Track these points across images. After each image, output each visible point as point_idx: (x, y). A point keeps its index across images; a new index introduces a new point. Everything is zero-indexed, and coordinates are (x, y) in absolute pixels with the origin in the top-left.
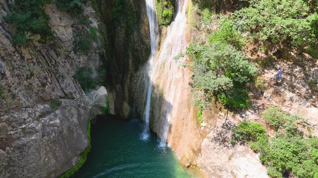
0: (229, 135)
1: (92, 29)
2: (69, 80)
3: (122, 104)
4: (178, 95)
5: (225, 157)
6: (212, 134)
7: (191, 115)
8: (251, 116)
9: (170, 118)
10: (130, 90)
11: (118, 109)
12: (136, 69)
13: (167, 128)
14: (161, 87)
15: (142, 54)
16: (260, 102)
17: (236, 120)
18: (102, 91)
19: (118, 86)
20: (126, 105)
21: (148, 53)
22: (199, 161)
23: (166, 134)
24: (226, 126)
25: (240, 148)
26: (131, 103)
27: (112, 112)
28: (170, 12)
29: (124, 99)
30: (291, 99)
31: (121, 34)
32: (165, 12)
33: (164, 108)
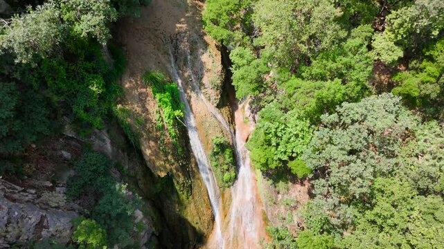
28: (233, 176)
32: (227, 176)
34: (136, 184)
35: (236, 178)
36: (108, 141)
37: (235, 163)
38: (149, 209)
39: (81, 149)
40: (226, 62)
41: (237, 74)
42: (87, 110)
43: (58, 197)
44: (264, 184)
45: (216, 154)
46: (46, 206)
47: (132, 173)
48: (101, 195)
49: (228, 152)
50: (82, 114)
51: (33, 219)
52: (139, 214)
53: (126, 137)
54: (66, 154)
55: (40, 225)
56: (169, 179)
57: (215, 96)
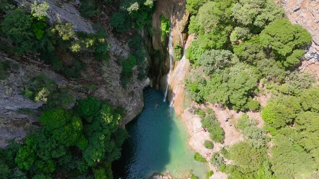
0: (194, 111)
1: (145, 62)
2: (136, 83)
3: (155, 85)
4: (178, 92)
5: (191, 117)
6: (188, 108)
7: (182, 99)
8: (202, 106)
9: (174, 99)
10: (159, 82)
11: (154, 87)
12: (163, 75)
13: (172, 102)
14: (172, 86)
15: (166, 71)
16: (207, 103)
17: (197, 106)
18: (148, 81)
19: (155, 77)
20: (157, 86)
21: (168, 72)
22: (182, 115)
23: (172, 103)
25: (196, 115)
26: (160, 86)
27: (152, 87)
28: (180, 57)
29: (157, 83)
30: (216, 106)
31: (157, 61)
32: (178, 57)
33: (172, 95)
34: (148, 48)
35: (181, 58)
36: (143, 32)
37: (182, 53)
38: (149, 58)
39: (135, 33)
40: (189, 19)
41: (191, 24)
42: (140, 23)
43: (126, 46)
44: (189, 64)
45: (176, 49)
46: (124, 48)
47: (147, 45)
48: (137, 49)
49: (180, 49)
50: (138, 24)
51: (120, 51)
52: (146, 59)
53: (149, 33)
54: (131, 34)
55: (121, 53)
56: (158, 51)
57: (182, 29)
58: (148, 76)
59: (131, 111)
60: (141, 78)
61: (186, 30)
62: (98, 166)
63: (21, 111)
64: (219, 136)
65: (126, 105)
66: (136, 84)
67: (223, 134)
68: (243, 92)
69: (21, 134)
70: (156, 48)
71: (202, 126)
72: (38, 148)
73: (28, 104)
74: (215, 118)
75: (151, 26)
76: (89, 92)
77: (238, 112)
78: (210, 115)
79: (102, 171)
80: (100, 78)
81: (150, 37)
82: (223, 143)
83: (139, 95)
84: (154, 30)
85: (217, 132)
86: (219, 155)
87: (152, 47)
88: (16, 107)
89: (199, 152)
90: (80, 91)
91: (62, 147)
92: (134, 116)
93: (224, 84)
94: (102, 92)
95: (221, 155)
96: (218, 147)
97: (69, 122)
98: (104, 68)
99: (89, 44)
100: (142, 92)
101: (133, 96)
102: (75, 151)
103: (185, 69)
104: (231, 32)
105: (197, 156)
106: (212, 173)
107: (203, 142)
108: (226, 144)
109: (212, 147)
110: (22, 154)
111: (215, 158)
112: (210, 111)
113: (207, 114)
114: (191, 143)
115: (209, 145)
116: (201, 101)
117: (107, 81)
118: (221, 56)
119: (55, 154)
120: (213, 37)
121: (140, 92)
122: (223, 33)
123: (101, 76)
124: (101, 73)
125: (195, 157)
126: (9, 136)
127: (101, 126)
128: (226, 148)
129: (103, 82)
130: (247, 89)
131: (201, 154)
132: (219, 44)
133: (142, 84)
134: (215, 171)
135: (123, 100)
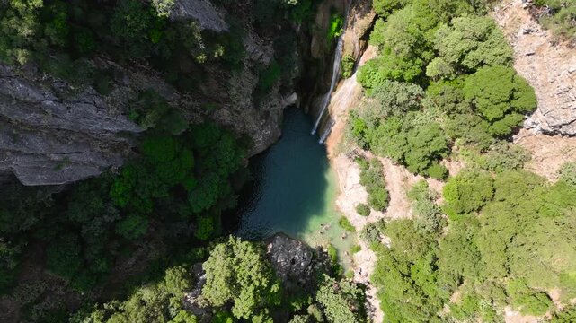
0: (354, 156)
1: (294, 71)
2: (276, 99)
3: (304, 106)
5: (347, 165)
7: (339, 138)
8: (368, 154)
10: (311, 102)
11: (302, 108)
12: (318, 95)
15: (323, 91)
17: (361, 151)
18: (294, 97)
19: (305, 94)
20: (307, 108)
24: (355, 152)
25: (356, 164)
26: (310, 109)
27: (298, 106)
29: (307, 103)
31: (313, 72)
32: (345, 73)
35: (350, 76)
36: (300, 26)
37: (353, 70)
38: (302, 67)
39: (288, 27)
41: (375, 31)
42: (297, 14)
43: (269, 47)
44: (359, 87)
45: (345, 61)
46: (265, 50)
47: (303, 46)
48: (286, 54)
49: (351, 63)
50: (295, 16)
51: (260, 54)
54: (280, 27)
55: (261, 57)
56: (318, 60)
57: (360, 33)
58: (296, 91)
59: (260, 141)
60: (284, 91)
61: (365, 37)
62: (204, 213)
63: (121, 133)
64: (382, 202)
65: (255, 132)
66: (275, 102)
67: (388, 201)
68: (425, 153)
69: (117, 162)
70: (316, 53)
71: (360, 182)
72: (137, 183)
73: (132, 128)
74: (381, 174)
75: (313, 21)
76: (207, 112)
77: (416, 174)
78: (376, 169)
79: (209, 220)
80: (225, 95)
81: (308, 36)
82: (384, 211)
83: (276, 118)
84: (317, 28)
85: (378, 196)
86: (374, 227)
87: (309, 51)
88: (116, 129)
89: (346, 216)
90: (195, 111)
91: (164, 187)
92: (264, 148)
93: (402, 135)
94: (225, 114)
95: (378, 228)
96: (376, 215)
97: (178, 155)
98: (232, 82)
99: (219, 54)
100: (281, 112)
101: (266, 119)
102: (179, 192)
103: (353, 93)
104: (430, 61)
105: (343, 221)
106: (359, 249)
107: (356, 205)
108: (388, 214)
109: (368, 213)
110: (119, 188)
111: (368, 230)
112: (377, 163)
113: (371, 167)
114: (338, 203)
115: (364, 211)
116: (366, 147)
117: (234, 100)
118: (406, 94)
119: (155, 194)
120: (402, 63)
121: (278, 114)
122: (419, 61)
123: (227, 91)
124: (227, 87)
125: (340, 223)
126: (104, 164)
127: (217, 163)
128: (386, 220)
129: (228, 100)
130: (432, 149)
131: (349, 220)
132: (408, 75)
133: (283, 102)
134: (363, 246)
135: (252, 126)
